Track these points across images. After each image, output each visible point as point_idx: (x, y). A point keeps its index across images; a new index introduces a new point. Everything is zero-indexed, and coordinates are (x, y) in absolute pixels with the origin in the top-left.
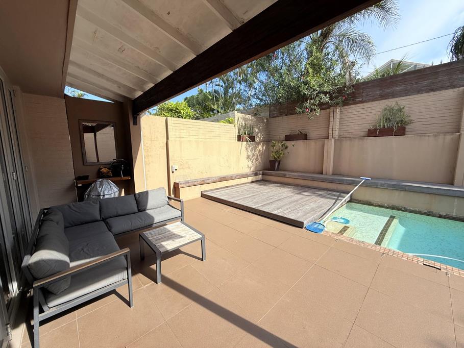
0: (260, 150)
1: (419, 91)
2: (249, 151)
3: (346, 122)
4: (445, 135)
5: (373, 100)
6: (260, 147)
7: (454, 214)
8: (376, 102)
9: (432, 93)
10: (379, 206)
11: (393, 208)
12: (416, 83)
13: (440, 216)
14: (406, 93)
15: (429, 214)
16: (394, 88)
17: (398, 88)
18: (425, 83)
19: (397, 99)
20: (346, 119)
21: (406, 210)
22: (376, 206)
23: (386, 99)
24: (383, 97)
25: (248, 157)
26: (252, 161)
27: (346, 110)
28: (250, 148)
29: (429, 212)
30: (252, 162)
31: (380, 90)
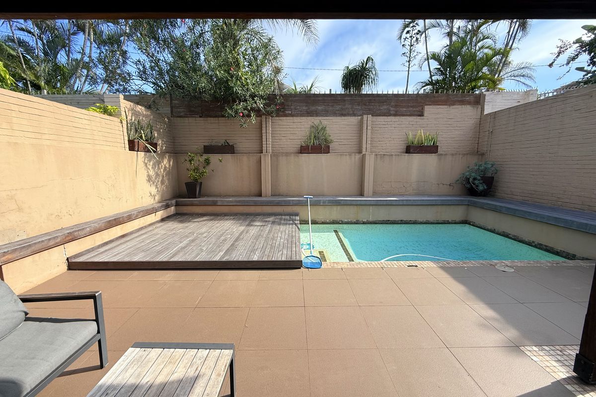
0: (165, 167)
1: (335, 114)
2: (150, 168)
3: (279, 135)
4: (355, 155)
5: (302, 115)
6: (165, 161)
7: (371, 219)
8: (304, 118)
9: (343, 118)
10: (323, 223)
11: (334, 222)
12: (332, 106)
13: (364, 223)
14: (326, 113)
15: (357, 223)
16: (317, 107)
17: (319, 108)
18: (338, 107)
19: (320, 118)
20: (278, 132)
21: (343, 223)
22: (320, 224)
23: (311, 116)
24: (310, 114)
25: (149, 179)
26: (156, 185)
27: (277, 121)
28: (151, 163)
29: (357, 221)
30: (157, 187)
31: (306, 106)
